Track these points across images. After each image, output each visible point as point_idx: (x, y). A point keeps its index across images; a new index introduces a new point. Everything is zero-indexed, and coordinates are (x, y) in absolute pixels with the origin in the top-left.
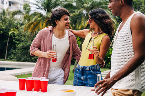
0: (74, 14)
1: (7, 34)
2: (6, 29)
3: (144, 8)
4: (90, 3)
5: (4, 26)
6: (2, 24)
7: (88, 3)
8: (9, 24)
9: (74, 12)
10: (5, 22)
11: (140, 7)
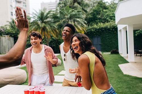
0: (59, 23)
1: (16, 36)
2: (16, 33)
3: (102, 14)
4: (69, 15)
5: (14, 31)
6: (13, 30)
7: (68, 15)
8: (17, 30)
9: (59, 21)
10: (15, 29)
11: (100, 13)
